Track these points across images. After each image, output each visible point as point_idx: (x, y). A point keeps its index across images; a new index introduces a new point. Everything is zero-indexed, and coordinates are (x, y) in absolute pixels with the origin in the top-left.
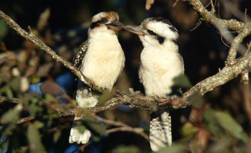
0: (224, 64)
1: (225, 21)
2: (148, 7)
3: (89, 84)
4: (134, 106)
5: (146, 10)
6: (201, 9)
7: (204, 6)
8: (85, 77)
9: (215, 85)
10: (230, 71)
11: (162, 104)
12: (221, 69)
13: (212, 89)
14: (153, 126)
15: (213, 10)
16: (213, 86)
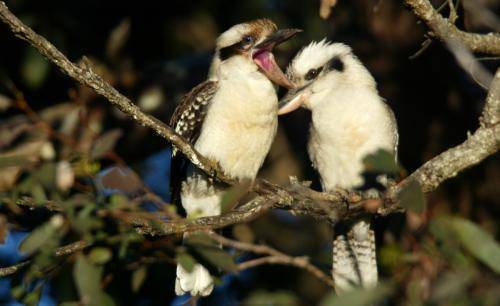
0: (478, 122)
1: (478, 36)
2: (325, 12)
3: (208, 170)
4: (299, 212)
5: (321, 18)
6: (429, 14)
7: (436, 7)
8: (199, 156)
9: (462, 165)
10: (490, 137)
11: (356, 206)
12: (472, 134)
13: (454, 174)
14: (339, 249)
15: (454, 15)
16: (457, 168)
